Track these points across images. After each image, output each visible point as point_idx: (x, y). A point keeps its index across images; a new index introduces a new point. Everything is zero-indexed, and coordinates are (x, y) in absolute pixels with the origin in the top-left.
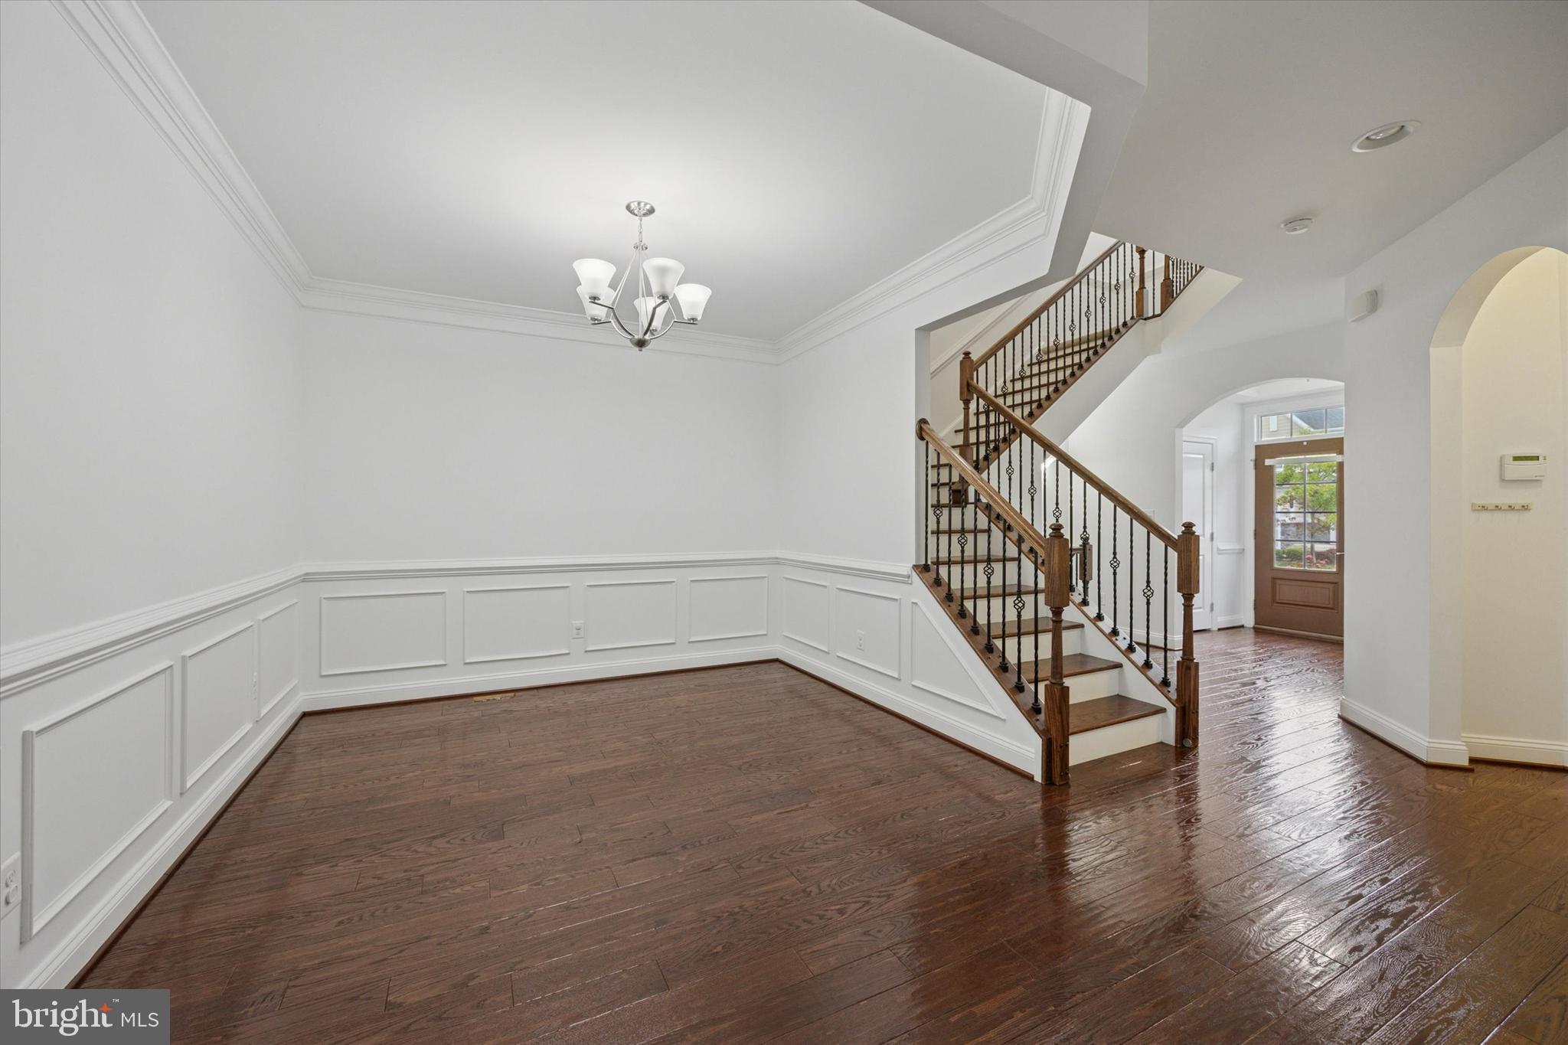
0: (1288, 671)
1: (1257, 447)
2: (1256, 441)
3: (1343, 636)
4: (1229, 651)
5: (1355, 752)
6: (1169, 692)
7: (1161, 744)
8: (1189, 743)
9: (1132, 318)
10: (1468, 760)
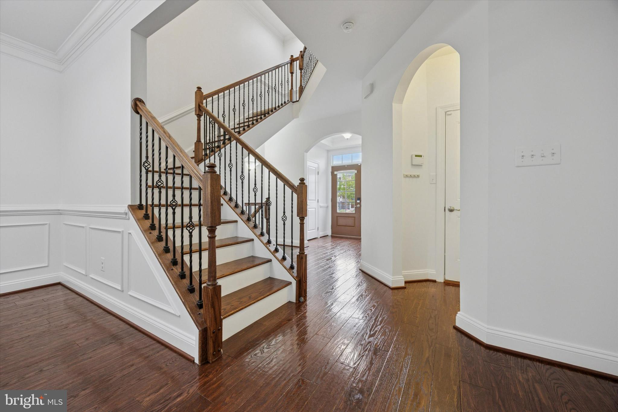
0: (342, 252)
1: (332, 167)
2: (332, 165)
3: (361, 236)
4: (323, 245)
5: (368, 288)
6: (293, 272)
7: (290, 302)
8: (302, 299)
9: (288, 101)
10: (404, 283)
